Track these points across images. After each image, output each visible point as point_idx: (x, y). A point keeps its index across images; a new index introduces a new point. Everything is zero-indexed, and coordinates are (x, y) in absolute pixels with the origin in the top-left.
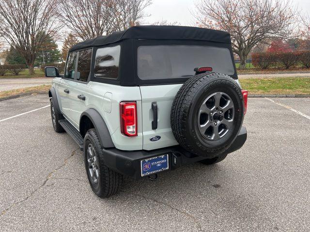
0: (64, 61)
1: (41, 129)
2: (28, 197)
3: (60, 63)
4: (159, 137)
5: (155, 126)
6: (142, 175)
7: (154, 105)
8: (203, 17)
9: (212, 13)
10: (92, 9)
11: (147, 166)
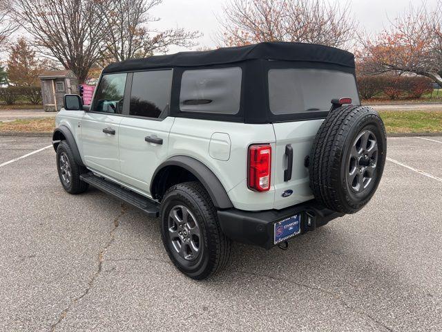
0: (10, 84)
1: (40, 189)
2: (87, 290)
3: (4, 86)
4: (290, 192)
5: (287, 177)
6: (275, 243)
7: (290, 148)
8: (234, 26)
9: (245, 20)
10: (66, 4)
11: (279, 231)
